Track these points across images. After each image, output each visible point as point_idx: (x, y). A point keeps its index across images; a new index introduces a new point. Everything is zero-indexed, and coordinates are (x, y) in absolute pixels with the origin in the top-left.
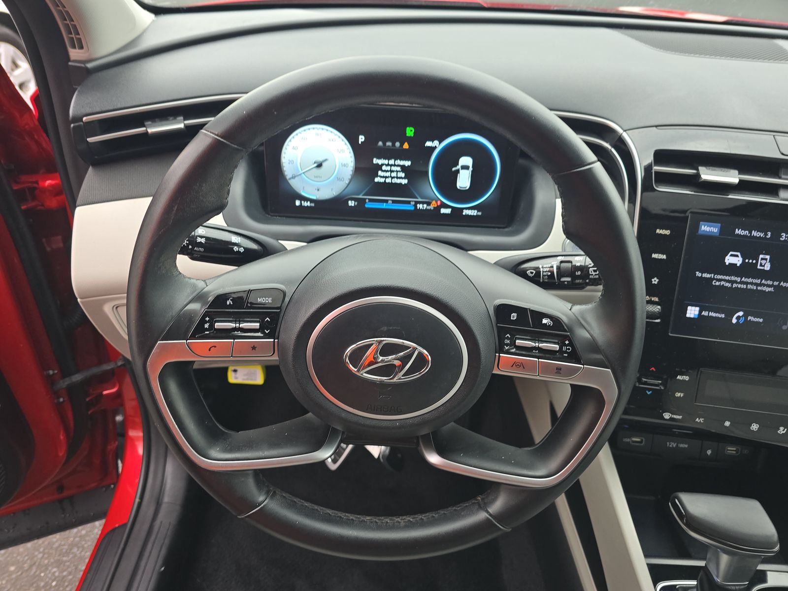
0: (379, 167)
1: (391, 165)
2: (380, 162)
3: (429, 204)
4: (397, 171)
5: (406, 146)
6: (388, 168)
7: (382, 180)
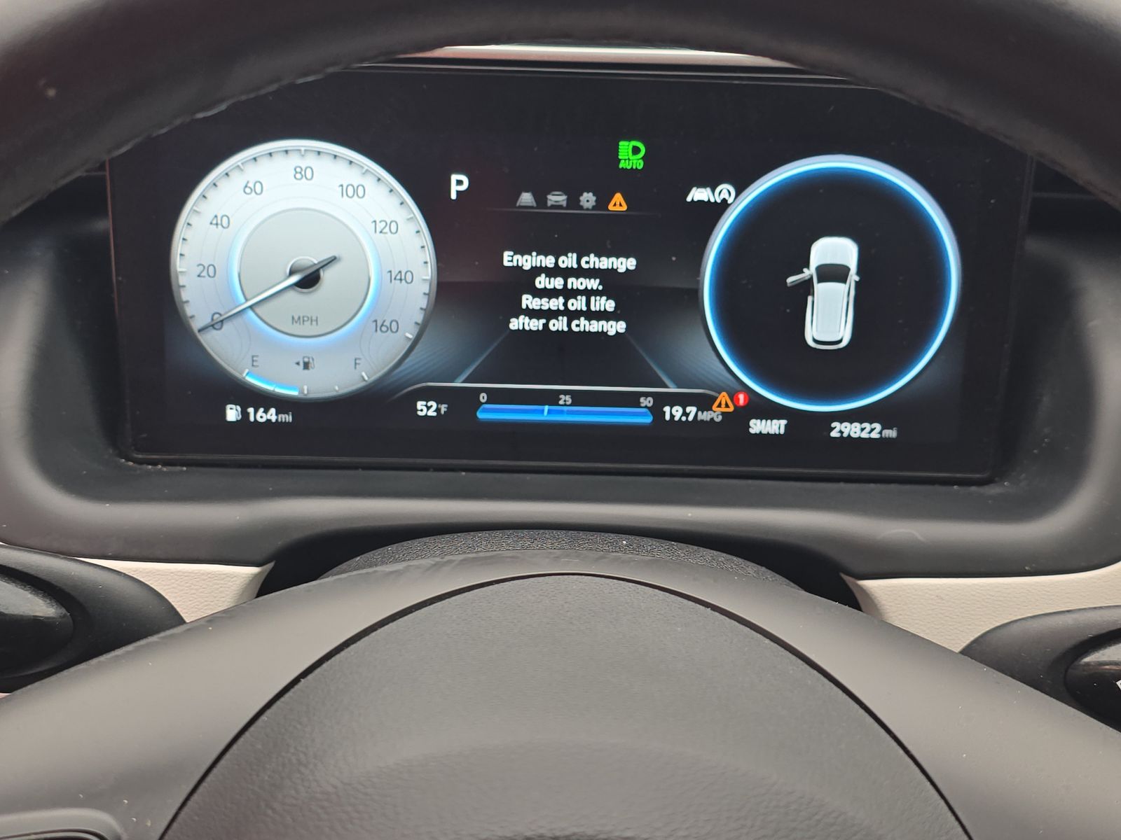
0: (525, 280)
1: (567, 273)
2: (527, 262)
3: (705, 403)
4: (588, 293)
5: (618, 203)
6: (558, 283)
7: (536, 325)
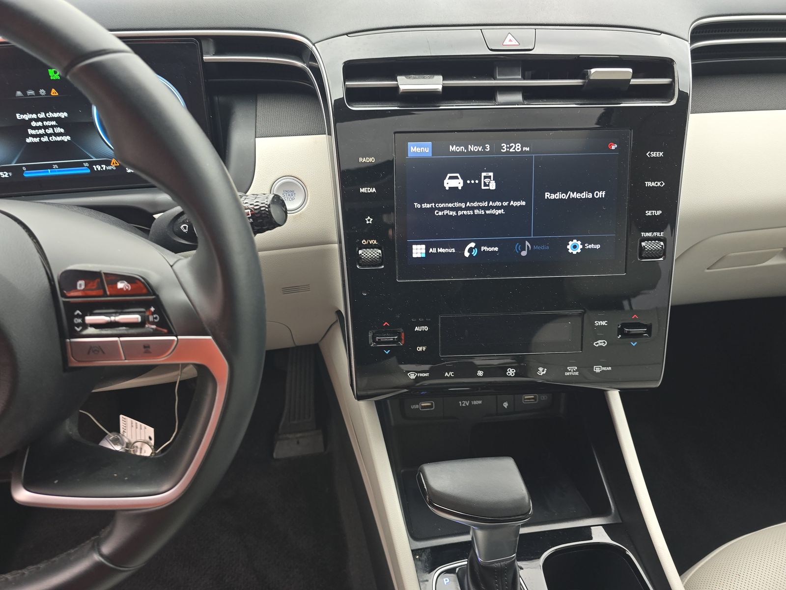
0: (27, 124)
1: (42, 120)
2: (27, 117)
3: (108, 163)
4: (52, 127)
5: (54, 92)
6: (40, 124)
7: (37, 140)
